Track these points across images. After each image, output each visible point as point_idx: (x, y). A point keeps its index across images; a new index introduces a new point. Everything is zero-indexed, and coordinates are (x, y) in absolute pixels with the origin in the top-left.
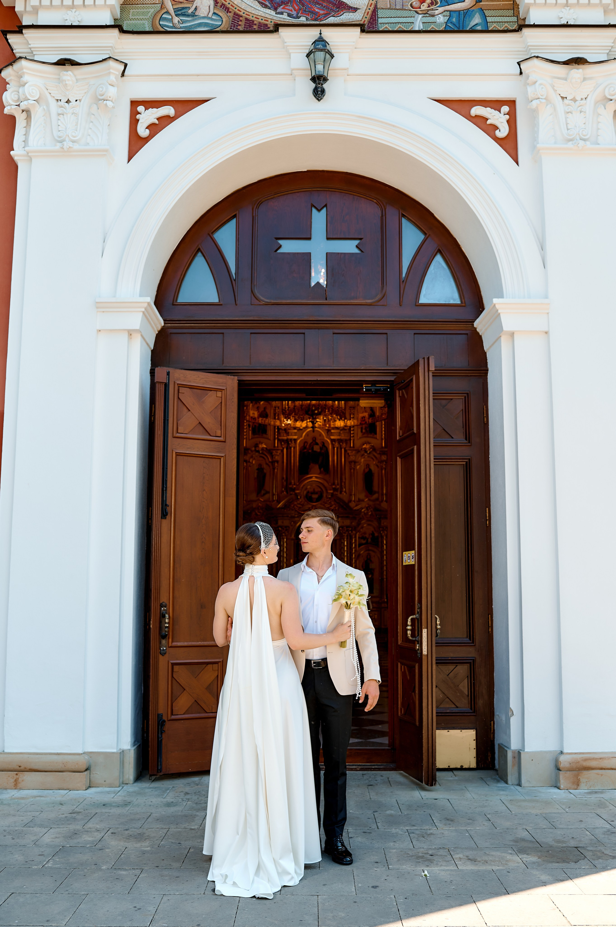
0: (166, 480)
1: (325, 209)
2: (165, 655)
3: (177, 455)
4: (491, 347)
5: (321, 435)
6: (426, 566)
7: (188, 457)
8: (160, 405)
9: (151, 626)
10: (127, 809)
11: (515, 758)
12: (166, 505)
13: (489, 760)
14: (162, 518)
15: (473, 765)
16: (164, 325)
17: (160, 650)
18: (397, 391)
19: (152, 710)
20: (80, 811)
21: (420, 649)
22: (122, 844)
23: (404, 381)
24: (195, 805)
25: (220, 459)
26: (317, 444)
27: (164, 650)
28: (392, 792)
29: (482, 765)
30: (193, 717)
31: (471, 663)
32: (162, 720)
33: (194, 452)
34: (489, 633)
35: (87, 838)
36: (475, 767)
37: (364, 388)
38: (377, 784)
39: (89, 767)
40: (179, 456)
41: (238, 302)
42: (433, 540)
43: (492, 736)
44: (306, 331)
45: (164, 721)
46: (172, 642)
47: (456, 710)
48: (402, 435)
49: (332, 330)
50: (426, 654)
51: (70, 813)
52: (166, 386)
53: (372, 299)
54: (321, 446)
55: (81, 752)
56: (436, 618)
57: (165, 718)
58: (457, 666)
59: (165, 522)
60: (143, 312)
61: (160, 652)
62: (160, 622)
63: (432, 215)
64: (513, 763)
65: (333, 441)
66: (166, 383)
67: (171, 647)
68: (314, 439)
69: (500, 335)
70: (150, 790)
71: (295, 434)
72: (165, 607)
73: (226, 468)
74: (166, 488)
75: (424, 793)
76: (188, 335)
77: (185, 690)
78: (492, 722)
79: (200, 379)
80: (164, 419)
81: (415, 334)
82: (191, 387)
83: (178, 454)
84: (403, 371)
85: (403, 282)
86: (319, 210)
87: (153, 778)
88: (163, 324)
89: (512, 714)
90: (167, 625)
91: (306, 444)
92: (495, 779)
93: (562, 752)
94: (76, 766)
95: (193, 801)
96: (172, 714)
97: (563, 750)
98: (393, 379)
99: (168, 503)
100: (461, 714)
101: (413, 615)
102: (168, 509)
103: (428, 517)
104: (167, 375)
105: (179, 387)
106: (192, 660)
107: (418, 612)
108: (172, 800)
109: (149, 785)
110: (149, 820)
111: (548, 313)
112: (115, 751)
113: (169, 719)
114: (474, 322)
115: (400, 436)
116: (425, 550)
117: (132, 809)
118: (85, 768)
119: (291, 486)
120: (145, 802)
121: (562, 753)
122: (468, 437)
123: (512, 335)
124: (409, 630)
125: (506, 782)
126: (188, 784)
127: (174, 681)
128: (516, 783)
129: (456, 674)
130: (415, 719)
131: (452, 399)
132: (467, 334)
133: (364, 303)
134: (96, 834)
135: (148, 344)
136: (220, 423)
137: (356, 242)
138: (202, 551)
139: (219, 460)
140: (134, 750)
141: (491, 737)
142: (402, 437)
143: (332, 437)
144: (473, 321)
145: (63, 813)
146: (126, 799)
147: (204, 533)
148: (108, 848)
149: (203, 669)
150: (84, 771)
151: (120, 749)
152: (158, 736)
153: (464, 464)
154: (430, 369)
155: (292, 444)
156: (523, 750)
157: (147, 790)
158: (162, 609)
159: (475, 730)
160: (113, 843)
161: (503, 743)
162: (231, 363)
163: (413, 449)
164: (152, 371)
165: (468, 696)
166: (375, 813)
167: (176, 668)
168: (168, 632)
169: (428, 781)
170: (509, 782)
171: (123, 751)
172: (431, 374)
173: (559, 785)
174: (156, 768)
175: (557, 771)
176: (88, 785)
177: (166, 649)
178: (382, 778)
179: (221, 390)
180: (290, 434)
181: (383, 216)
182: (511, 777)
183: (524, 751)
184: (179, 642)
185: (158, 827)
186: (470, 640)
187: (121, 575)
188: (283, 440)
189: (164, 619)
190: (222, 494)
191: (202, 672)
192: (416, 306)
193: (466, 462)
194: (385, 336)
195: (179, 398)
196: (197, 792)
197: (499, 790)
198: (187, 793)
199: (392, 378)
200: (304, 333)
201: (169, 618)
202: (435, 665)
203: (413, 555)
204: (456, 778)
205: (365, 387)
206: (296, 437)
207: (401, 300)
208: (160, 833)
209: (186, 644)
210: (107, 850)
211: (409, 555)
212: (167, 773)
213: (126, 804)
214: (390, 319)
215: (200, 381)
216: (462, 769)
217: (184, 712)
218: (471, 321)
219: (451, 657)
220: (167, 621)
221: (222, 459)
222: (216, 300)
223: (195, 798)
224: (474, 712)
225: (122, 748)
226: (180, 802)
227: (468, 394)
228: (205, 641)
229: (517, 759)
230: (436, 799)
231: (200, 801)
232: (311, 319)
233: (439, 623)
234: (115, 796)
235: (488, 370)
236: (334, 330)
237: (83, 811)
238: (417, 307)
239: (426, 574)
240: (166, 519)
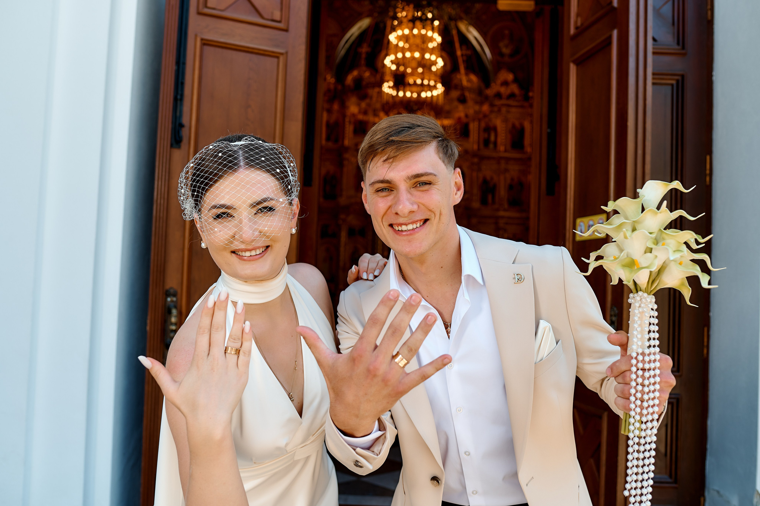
0: (183, 83)
3: (204, 44)
9: (148, 327)
12: (181, 126)
14: (172, 146)
25: (278, 57)
31: (674, 404)
33: (234, 41)
34: (703, 356)
40: (208, 47)
48: (584, 23)
59: (179, 151)
62: (165, 322)
72: (175, 295)
73: (288, 73)
74: (182, 96)
78: (702, 498)
83: (206, 43)
90: (174, 327)
99: (183, 122)
102: (184, 132)
103: (640, 152)
115: (577, 28)
122: (681, 39)
139: (276, 59)
142: (580, 28)
153: (672, 85)
158: (169, 299)
163: (610, 38)
165: (666, 454)
189: (172, 316)
190: (279, 115)
193: (677, 80)
201: (179, 315)
211: (591, 222)
220: (174, 320)
221: (281, 58)
224: (676, 482)
240: (180, 147)
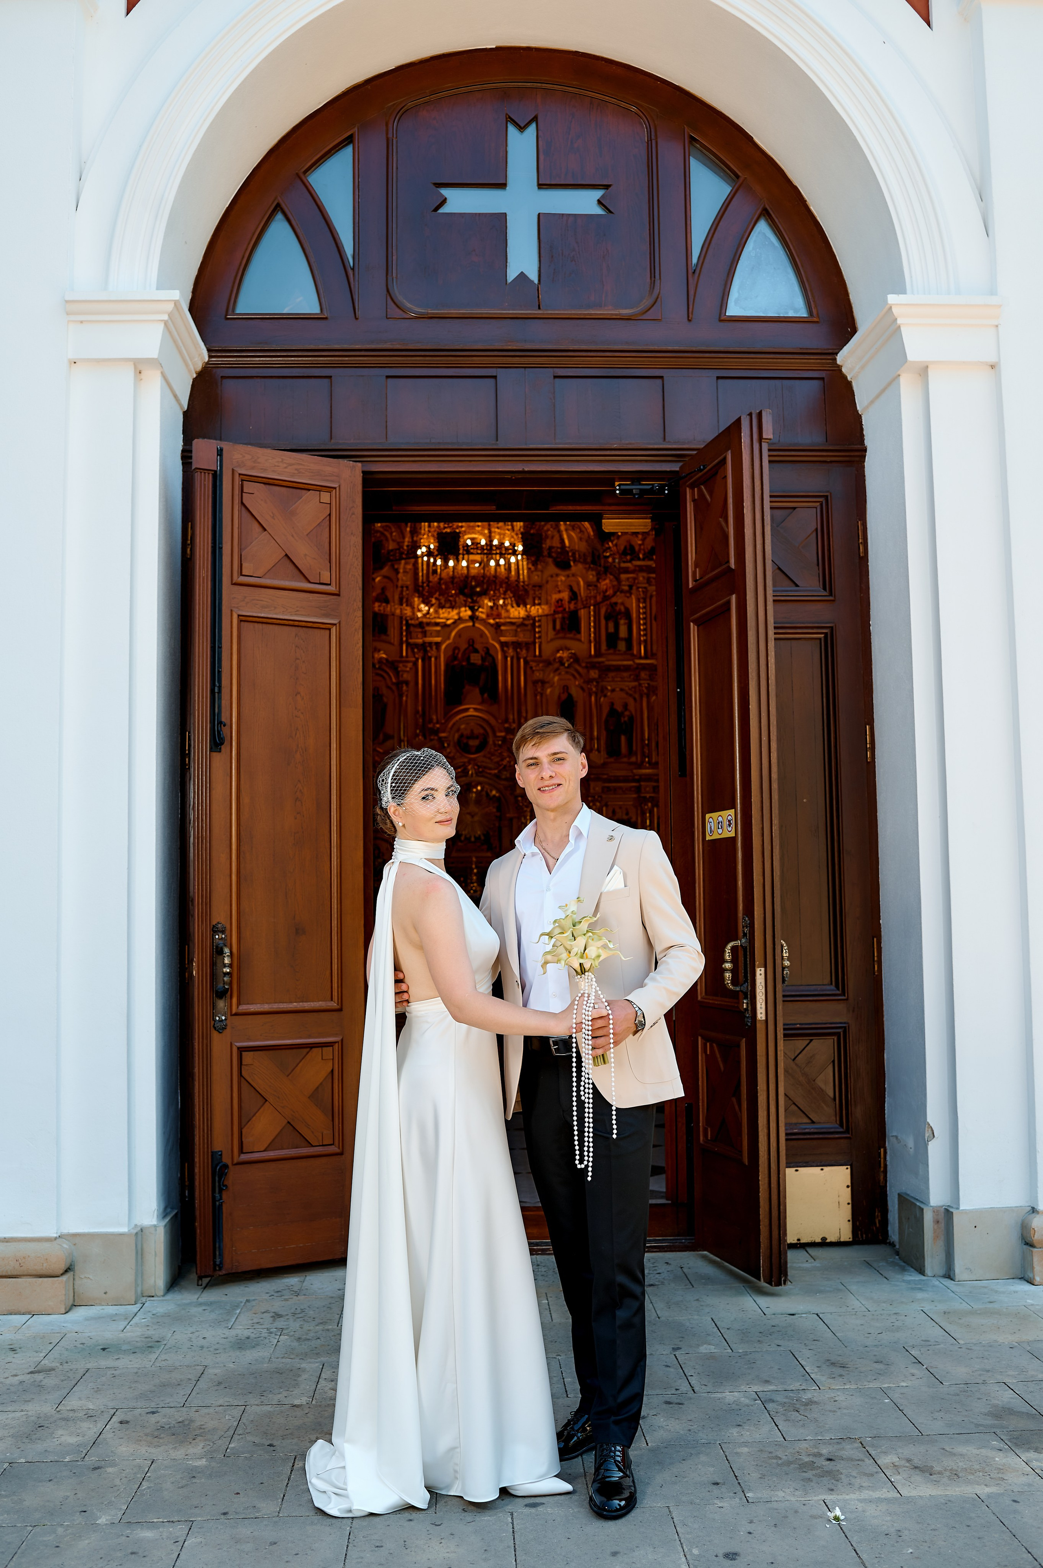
0: (219, 672)
1: (534, 125)
2: (225, 1031)
3: (241, 621)
4: (872, 402)
5: (482, 634)
6: (760, 839)
7: (264, 625)
8: (204, 517)
9: (194, 972)
10: (153, 1357)
11: (938, 1222)
12: (220, 723)
13: (878, 1225)
14: (211, 751)
15: (846, 1235)
16: (209, 361)
17: (215, 1020)
18: (688, 490)
19: (199, 1144)
20: (54, 1365)
21: (749, 1008)
22: (145, 1451)
23: (704, 466)
24: (295, 1344)
25: (330, 629)
26: (476, 651)
27: (222, 1020)
28: (697, 1300)
29: (864, 1236)
30: (286, 1156)
31: (841, 1035)
32: (220, 1165)
33: (276, 614)
34: (874, 974)
35: (66, 1437)
36: (851, 1240)
37: (618, 488)
38: (663, 1283)
39: (71, 1265)
40: (246, 623)
41: (358, 313)
42: (775, 786)
43: (882, 1177)
44: (500, 373)
45: (226, 1166)
46: (239, 1004)
47: (811, 1128)
48: (701, 578)
49: (551, 370)
50: (764, 1018)
51: (31, 1373)
52: (216, 477)
53: (632, 308)
54: (484, 655)
55: (55, 1235)
56: (782, 946)
57: (226, 1159)
58: (811, 1040)
59: (218, 759)
60: (166, 323)
61: (214, 1024)
62: (213, 964)
63: (750, 139)
64: (934, 1232)
65: (503, 645)
66: (216, 472)
67: (236, 1014)
68: (471, 643)
69: (898, 373)
70: (200, 1309)
71: (438, 634)
72: (223, 932)
73: (342, 648)
74: (220, 687)
75: (763, 1301)
76: (259, 380)
77: (266, 1100)
78: (882, 1150)
79: (285, 465)
80: (212, 547)
81: (718, 378)
82: (269, 482)
83: (243, 619)
84: (695, 452)
85: (692, 274)
86: (522, 128)
87: (205, 1281)
88: (206, 359)
89: (932, 1136)
90: (228, 970)
91: (457, 651)
92: (893, 1264)
93: (1033, 1208)
94: (45, 1265)
95: (292, 1333)
96: (241, 1151)
97: (1037, 1205)
98: (678, 469)
99: (223, 720)
100: (821, 1136)
101: (736, 940)
102: (225, 731)
103: (765, 738)
104: (218, 455)
105: (242, 480)
106: (279, 1040)
107: (745, 935)
108: (247, 1333)
109: (196, 1297)
110: (202, 1384)
111: (997, 326)
112: (124, 1229)
113: (235, 1161)
114: (837, 354)
115: (695, 580)
116: (759, 805)
117: (163, 1357)
118: (63, 1267)
119: (431, 726)
120: (190, 1340)
121: (1034, 1210)
122: (827, 583)
123: (923, 371)
124: (727, 970)
125: (921, 1271)
126: (278, 1292)
127: (244, 1085)
128: (942, 1272)
129: (811, 1057)
130: (741, 1152)
131: (794, 508)
132: (823, 379)
133: (616, 315)
134: (85, 1425)
135: (175, 396)
136: (328, 558)
137: (598, 194)
138: (296, 819)
139: (328, 632)
140: (165, 1226)
141: (879, 1181)
142: (699, 582)
143: (503, 639)
144: (837, 351)
145: (14, 1372)
146: (151, 1332)
147: (299, 781)
148: (113, 1464)
149: (303, 1058)
150: (62, 1274)
151: (136, 1225)
152: (214, 1197)
153: (820, 639)
154: (764, 436)
155: (433, 653)
156: (955, 1206)
157: (194, 1310)
158: (217, 937)
159: (849, 1167)
160: (124, 1449)
161: (908, 1192)
162: (346, 438)
163: (728, 603)
164: (186, 454)
165: (835, 1099)
166: (677, 1353)
167: (248, 1057)
168: (231, 984)
169: (771, 1276)
170: (928, 1271)
171: (142, 1230)
172: (765, 447)
173: (1031, 1275)
174: (212, 1263)
175: (1025, 1247)
176: (71, 1302)
177: (225, 1019)
178: (669, 1268)
179: (329, 489)
180: (428, 634)
181: (651, 140)
182: (933, 1260)
183: (958, 1208)
184: (252, 1004)
185: (221, 1402)
186: (839, 990)
187: (129, 868)
188: (416, 645)
189: (221, 957)
190: (335, 701)
191: (300, 1064)
192: (721, 321)
193: (826, 634)
194: (659, 381)
195: (242, 503)
196: (299, 1311)
197: (913, 1289)
198: (277, 1316)
199: (675, 467)
200: (495, 377)
201: (231, 955)
202: (782, 1039)
203: (730, 818)
204: (817, 1264)
205: (619, 485)
206: (438, 639)
207: (690, 310)
208: (227, 1417)
209: (266, 1007)
210: (110, 1470)
211: (720, 819)
212: (234, 1271)
213: (151, 1345)
214: (670, 348)
215: (286, 470)
216: (824, 1244)
217: (266, 1146)
218: (830, 351)
219: (800, 1024)
220: (227, 961)
221: (333, 630)
222: (316, 310)
223: (294, 1325)
224: (847, 1131)
225: (139, 1224)
226: (265, 1338)
227: (826, 497)
228: (306, 1002)
229: (942, 1225)
230: (793, 1315)
231: (307, 1334)
232: (510, 348)
233: (787, 955)
234: (128, 1327)
235: (865, 450)
236: (555, 369)
237: (58, 1365)
238: (722, 324)
239: (761, 856)
240: (220, 752)
